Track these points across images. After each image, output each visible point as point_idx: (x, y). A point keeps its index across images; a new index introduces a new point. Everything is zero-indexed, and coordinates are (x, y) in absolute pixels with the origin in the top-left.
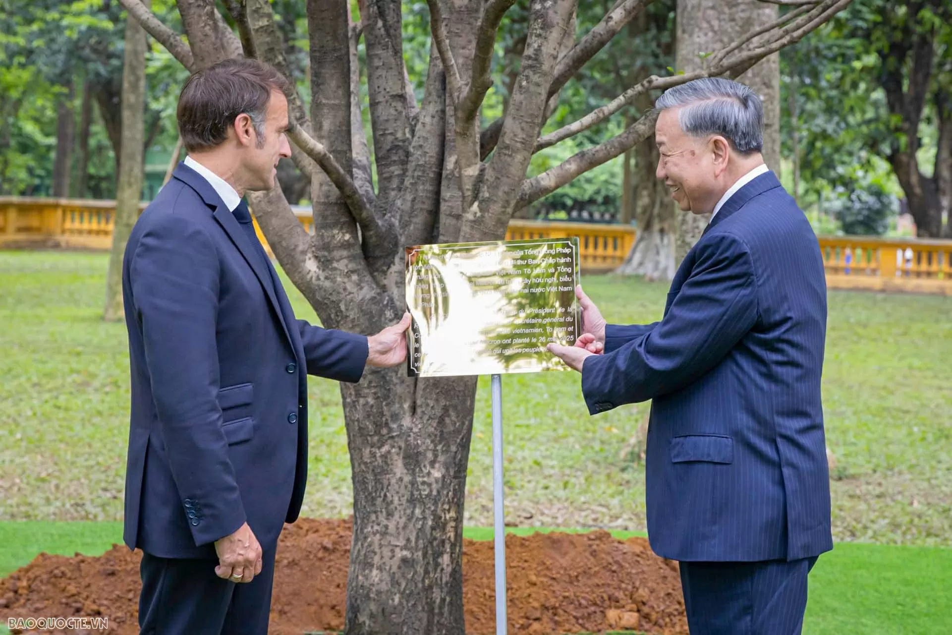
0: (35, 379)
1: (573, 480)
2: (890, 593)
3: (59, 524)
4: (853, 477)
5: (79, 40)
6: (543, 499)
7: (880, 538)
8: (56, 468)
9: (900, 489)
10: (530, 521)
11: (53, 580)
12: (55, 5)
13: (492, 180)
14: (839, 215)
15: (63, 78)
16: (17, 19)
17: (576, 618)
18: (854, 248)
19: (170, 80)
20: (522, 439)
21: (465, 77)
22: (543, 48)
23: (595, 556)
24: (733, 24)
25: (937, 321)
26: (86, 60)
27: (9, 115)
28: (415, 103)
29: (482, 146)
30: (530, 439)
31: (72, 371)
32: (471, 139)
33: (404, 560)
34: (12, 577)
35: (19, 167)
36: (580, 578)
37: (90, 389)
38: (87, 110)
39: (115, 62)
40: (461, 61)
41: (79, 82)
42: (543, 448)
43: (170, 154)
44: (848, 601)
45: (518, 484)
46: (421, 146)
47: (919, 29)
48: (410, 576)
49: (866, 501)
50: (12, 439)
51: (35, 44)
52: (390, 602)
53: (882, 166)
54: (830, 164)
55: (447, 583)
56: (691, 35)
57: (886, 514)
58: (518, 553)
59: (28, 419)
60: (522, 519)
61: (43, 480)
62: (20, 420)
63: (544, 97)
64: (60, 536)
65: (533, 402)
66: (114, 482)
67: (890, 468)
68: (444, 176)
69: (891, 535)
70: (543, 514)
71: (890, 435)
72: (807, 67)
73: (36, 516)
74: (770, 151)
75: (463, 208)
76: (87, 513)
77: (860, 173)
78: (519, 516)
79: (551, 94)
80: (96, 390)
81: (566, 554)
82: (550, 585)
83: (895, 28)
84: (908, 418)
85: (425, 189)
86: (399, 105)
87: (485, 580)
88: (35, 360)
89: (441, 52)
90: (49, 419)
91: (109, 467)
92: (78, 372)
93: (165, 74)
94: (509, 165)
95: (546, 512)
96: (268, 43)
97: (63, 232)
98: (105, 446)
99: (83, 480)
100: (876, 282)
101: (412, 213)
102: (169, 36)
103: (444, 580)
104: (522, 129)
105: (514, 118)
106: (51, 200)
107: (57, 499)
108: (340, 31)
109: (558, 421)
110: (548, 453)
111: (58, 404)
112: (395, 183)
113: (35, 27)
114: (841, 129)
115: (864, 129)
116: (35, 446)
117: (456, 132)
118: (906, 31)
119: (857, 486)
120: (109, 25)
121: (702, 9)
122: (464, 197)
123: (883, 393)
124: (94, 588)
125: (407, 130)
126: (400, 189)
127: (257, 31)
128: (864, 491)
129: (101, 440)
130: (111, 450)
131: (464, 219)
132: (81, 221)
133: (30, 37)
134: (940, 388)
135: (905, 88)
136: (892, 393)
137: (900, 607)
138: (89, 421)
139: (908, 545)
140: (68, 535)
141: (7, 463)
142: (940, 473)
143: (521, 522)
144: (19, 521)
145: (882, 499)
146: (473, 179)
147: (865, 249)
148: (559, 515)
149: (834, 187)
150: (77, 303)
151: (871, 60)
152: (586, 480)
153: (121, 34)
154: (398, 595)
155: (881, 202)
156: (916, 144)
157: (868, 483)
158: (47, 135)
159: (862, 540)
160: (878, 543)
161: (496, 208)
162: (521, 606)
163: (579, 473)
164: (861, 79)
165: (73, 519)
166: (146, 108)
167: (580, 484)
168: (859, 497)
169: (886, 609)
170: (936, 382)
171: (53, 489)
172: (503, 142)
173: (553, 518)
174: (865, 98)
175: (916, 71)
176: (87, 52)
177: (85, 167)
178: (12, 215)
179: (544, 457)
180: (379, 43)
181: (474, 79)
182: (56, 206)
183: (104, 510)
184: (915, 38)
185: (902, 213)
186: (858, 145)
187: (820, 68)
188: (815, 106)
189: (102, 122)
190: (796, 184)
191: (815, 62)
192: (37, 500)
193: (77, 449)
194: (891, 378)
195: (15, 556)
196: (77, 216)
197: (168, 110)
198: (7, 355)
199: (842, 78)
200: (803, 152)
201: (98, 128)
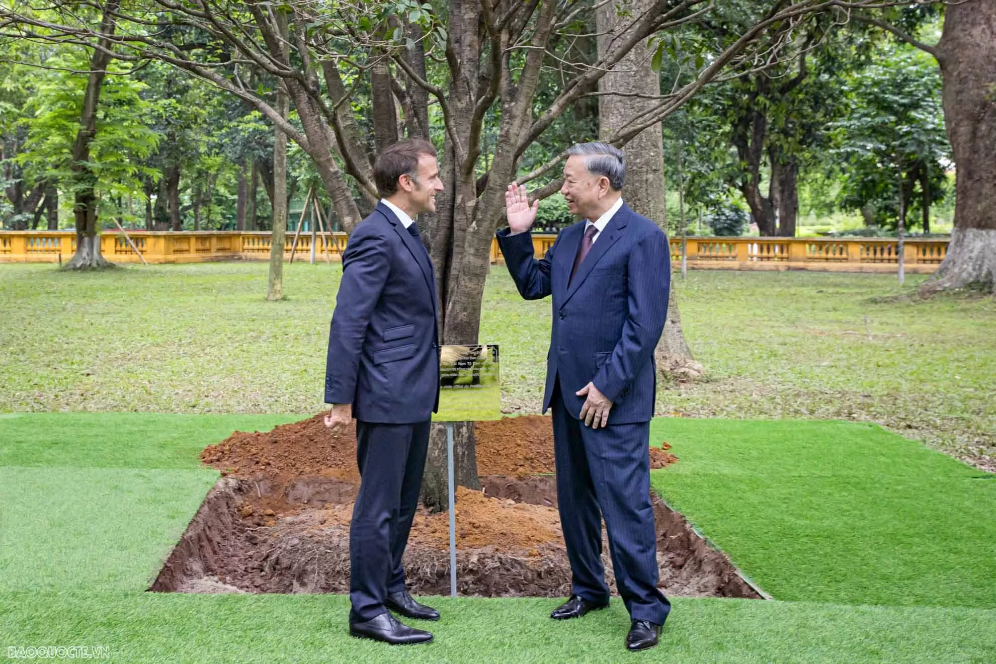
0: (229, 335)
2: (735, 447)
3: (246, 416)
4: (716, 381)
5: (249, 137)
6: (526, 398)
7: (731, 416)
8: (243, 385)
9: (745, 387)
10: (518, 411)
11: (243, 446)
12: (235, 118)
13: (483, 208)
14: (713, 224)
15: (240, 160)
16: (212, 127)
17: (545, 465)
18: (721, 244)
19: (302, 158)
20: (514, 364)
21: (466, 149)
22: (510, 130)
25: (773, 286)
26: (253, 149)
27: (211, 183)
29: (478, 189)
30: (519, 364)
31: (251, 330)
32: (471, 185)
33: (440, 430)
34: (221, 444)
35: (217, 214)
37: (261, 340)
38: (255, 178)
39: (269, 149)
40: (463, 140)
41: (250, 162)
43: (304, 202)
45: (512, 390)
47: (756, 108)
49: (724, 395)
50: (218, 369)
51: (224, 141)
53: (738, 193)
54: (704, 193)
55: (465, 444)
56: (608, 118)
57: (735, 402)
58: (509, 427)
59: (226, 358)
60: (514, 410)
61: (236, 392)
62: (222, 358)
63: (512, 158)
64: (246, 422)
66: (276, 393)
67: (739, 375)
68: (455, 207)
69: (738, 414)
70: (526, 406)
71: (740, 355)
72: (686, 134)
73: (232, 412)
74: (659, 186)
75: (467, 225)
76: (261, 410)
77: (724, 197)
78: (512, 408)
79: (516, 157)
80: (265, 341)
81: (538, 427)
82: (529, 446)
83: (741, 108)
84: (751, 345)
85: (444, 215)
87: (490, 444)
88: (229, 325)
89: (451, 135)
90: (238, 357)
91: (273, 384)
92: (253, 331)
93: (298, 156)
94: (493, 199)
97: (243, 250)
98: (270, 373)
99: (258, 392)
100: (735, 264)
101: (437, 229)
102: (291, 129)
103: (464, 442)
104: (500, 177)
105: (495, 171)
106: (236, 232)
107: (244, 402)
108: (392, 126)
110: (530, 371)
111: (243, 349)
113: (224, 131)
114: (711, 171)
115: (725, 171)
116: (231, 373)
117: (461, 181)
118: (749, 109)
119: (718, 386)
120: (266, 128)
122: (467, 219)
123: (736, 331)
124: (266, 450)
127: (345, 127)
128: (722, 389)
129: (268, 369)
130: (273, 375)
131: (468, 232)
133: (221, 137)
134: (773, 327)
135: (750, 142)
136: (743, 330)
137: (741, 455)
138: (261, 358)
139: (748, 419)
140: (251, 422)
142: (769, 377)
143: (513, 412)
144: (223, 414)
145: (733, 393)
146: (472, 208)
147: (727, 244)
149: (707, 207)
150: (252, 291)
151: (727, 128)
153: (272, 132)
155: (739, 215)
156: (759, 179)
157: (725, 384)
158: (232, 194)
159: (720, 417)
160: (730, 419)
161: (486, 224)
164: (722, 140)
165: (253, 413)
166: (288, 175)
168: (719, 393)
169: (732, 456)
170: (771, 323)
171: (242, 397)
172: (489, 186)
174: (725, 152)
175: (755, 133)
176: (254, 144)
177: (255, 211)
178: (214, 241)
180: (416, 131)
181: (470, 149)
182: (239, 236)
183: (270, 408)
184: (754, 114)
185: (752, 222)
186: (722, 181)
187: (695, 134)
188: (693, 158)
189: (263, 185)
190: (682, 206)
191: (691, 131)
192: (232, 402)
193: (254, 374)
194: (742, 322)
195: (222, 433)
196: (251, 240)
197: (302, 177)
198: (213, 321)
199: (710, 140)
200: (687, 186)
201: (261, 189)
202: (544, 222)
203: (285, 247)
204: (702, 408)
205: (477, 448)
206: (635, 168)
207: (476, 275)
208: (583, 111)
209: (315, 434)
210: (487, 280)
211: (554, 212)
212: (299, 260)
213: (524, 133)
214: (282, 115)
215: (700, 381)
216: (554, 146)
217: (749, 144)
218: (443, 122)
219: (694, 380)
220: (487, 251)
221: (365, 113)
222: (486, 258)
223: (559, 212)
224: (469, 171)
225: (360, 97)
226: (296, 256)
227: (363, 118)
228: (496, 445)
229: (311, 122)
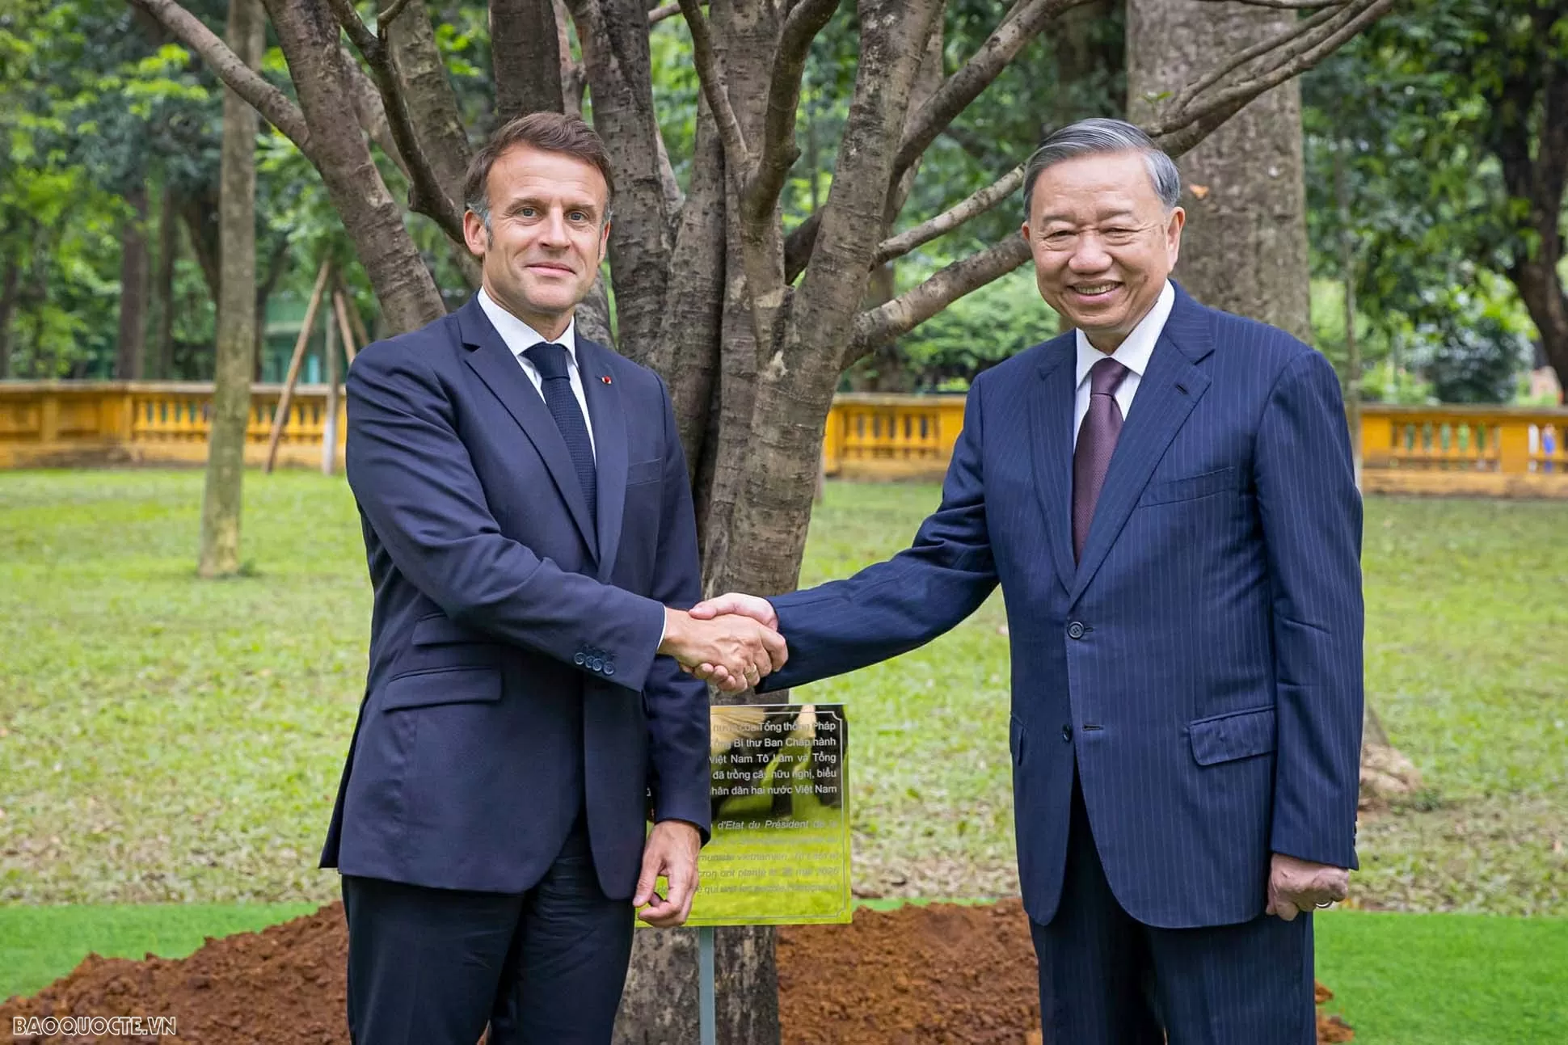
0: (85, 676)
1: (975, 821)
2: (1512, 996)
3: (123, 908)
4: (1452, 805)
5: (152, 120)
6: (923, 853)
7: (1496, 906)
8: (119, 818)
9: (1532, 824)
10: (900, 890)
11: (110, 998)
12: (112, 65)
13: (804, 314)
14: (1431, 371)
15: (128, 186)
16: (51, 89)
18: (1455, 425)
19: (301, 181)
20: (889, 755)
21: (756, 146)
22: (882, 93)
23: (1005, 943)
24: (1221, 49)
26: (165, 153)
27: (44, 247)
28: (677, 193)
29: (788, 260)
30: (902, 756)
31: (146, 661)
32: (768, 249)
33: (678, 951)
34: (43, 996)
35: (62, 333)
36: (981, 979)
37: (174, 690)
38: (169, 234)
39: (211, 154)
40: (748, 119)
41: (154, 189)
42: (924, 769)
43: (306, 303)
44: (1440, 1011)
45: (882, 829)
46: (686, 263)
47: (1553, 54)
48: (688, 977)
49: (1473, 845)
50: (48, 773)
51: (82, 129)
52: (658, 1020)
53: (1502, 287)
54: (1410, 285)
55: (751, 988)
56: (1151, 72)
57: (1507, 866)
58: (876, 939)
59: (73, 740)
60: (888, 886)
61: (97, 839)
62: (60, 741)
63: (887, 173)
64: (124, 928)
65: (910, 694)
66: (213, 839)
67: (1515, 789)
68: (725, 310)
69: (1515, 900)
70: (923, 877)
71: (1515, 734)
72: (1360, 123)
73: (84, 897)
74: (1290, 260)
75: (759, 364)
76: (168, 891)
77: (1463, 299)
78: (883, 882)
79: (897, 172)
80: (185, 690)
81: (956, 940)
82: (932, 992)
83: (1512, 54)
84: (1546, 706)
85: (694, 333)
86: (649, 196)
87: (821, 986)
88: (86, 645)
89: (714, 105)
90: (108, 740)
91: (205, 815)
92: (155, 662)
93: (293, 171)
94: (832, 288)
95: (929, 873)
96: (432, 102)
97: (135, 436)
98: (198, 782)
99: (161, 838)
100: (1495, 481)
101: (675, 373)
102: (269, 96)
103: (746, 983)
104: (852, 228)
105: (838, 210)
106: (114, 385)
107: (119, 868)
108: (548, 80)
109: (950, 724)
110: (934, 777)
111: (123, 715)
112: (645, 326)
113: (81, 102)
114: (1427, 226)
115: (1467, 226)
116: (86, 782)
117: (743, 237)
118: (1532, 57)
119: (1458, 821)
120: (199, 94)
121: (1168, 25)
122: (758, 344)
123: (1504, 665)
124: (176, 1010)
125: (664, 237)
126: (654, 336)
127: (413, 82)
128: (1470, 829)
129: (192, 772)
130: (207, 788)
131: (760, 381)
132: (164, 418)
133: (73, 119)
135: (1534, 151)
136: (1520, 665)
137: (1528, 1020)
138: (173, 741)
139: (1545, 915)
140: (136, 926)
141: (39, 811)
143: (887, 892)
144: (57, 904)
145: (1501, 842)
146: (772, 314)
147: (1473, 426)
148: (950, 879)
149: (1417, 323)
150: (155, 551)
151: (1473, 108)
152: (997, 819)
153: (218, 105)
154: (669, 1010)
155: (1503, 348)
156: (1557, 247)
157: (1476, 816)
158: (106, 278)
159: (1468, 909)
160: (1493, 914)
161: (812, 360)
162: (882, 1027)
163: (985, 808)
164: (1458, 140)
165: (144, 899)
166: (261, 228)
167: (987, 827)
168: (1461, 839)
169: (1506, 1023)
171: (113, 852)
172: (822, 250)
173: (940, 882)
174: (1465, 174)
175: (1550, 123)
176: (167, 138)
177: (169, 327)
178: (51, 410)
179: (924, 783)
180: (614, 95)
181: (769, 148)
182: (122, 394)
183: (195, 885)
184: (1547, 69)
185: (1538, 367)
186: (1457, 252)
187: (1386, 123)
188: (1379, 188)
189: (192, 253)
190: (1349, 319)
191: (1376, 115)
192: (87, 869)
193: (153, 787)
194: (1519, 640)
195: (50, 961)
196: (156, 410)
197: (302, 231)
198: (40, 637)
199: (1425, 140)
200: (1363, 267)
201: (188, 264)
202: (971, 363)
203: (252, 427)
204: (1415, 884)
205: (783, 1001)
206: (1225, 210)
207: (783, 504)
208: (1081, 56)
209: (322, 963)
210: (815, 522)
211: (999, 335)
212: (291, 465)
213: (921, 105)
214: (244, 56)
215: (1405, 805)
216: (1000, 153)
217: (1533, 154)
218: (696, 84)
219: (1391, 803)
220: (816, 435)
221: (479, 57)
222: (812, 457)
223: (1012, 336)
224: (765, 210)
225: (468, 13)
226: (285, 451)
227: (475, 72)
228: (837, 989)
229: (315, 60)
